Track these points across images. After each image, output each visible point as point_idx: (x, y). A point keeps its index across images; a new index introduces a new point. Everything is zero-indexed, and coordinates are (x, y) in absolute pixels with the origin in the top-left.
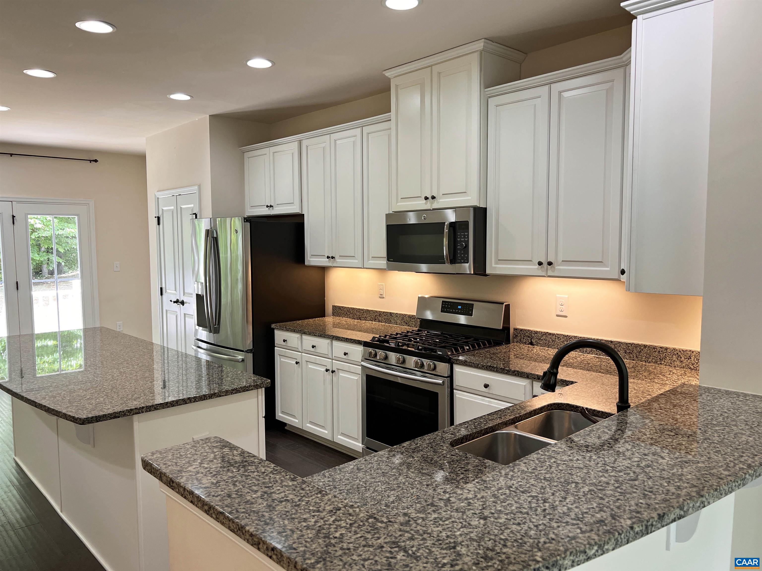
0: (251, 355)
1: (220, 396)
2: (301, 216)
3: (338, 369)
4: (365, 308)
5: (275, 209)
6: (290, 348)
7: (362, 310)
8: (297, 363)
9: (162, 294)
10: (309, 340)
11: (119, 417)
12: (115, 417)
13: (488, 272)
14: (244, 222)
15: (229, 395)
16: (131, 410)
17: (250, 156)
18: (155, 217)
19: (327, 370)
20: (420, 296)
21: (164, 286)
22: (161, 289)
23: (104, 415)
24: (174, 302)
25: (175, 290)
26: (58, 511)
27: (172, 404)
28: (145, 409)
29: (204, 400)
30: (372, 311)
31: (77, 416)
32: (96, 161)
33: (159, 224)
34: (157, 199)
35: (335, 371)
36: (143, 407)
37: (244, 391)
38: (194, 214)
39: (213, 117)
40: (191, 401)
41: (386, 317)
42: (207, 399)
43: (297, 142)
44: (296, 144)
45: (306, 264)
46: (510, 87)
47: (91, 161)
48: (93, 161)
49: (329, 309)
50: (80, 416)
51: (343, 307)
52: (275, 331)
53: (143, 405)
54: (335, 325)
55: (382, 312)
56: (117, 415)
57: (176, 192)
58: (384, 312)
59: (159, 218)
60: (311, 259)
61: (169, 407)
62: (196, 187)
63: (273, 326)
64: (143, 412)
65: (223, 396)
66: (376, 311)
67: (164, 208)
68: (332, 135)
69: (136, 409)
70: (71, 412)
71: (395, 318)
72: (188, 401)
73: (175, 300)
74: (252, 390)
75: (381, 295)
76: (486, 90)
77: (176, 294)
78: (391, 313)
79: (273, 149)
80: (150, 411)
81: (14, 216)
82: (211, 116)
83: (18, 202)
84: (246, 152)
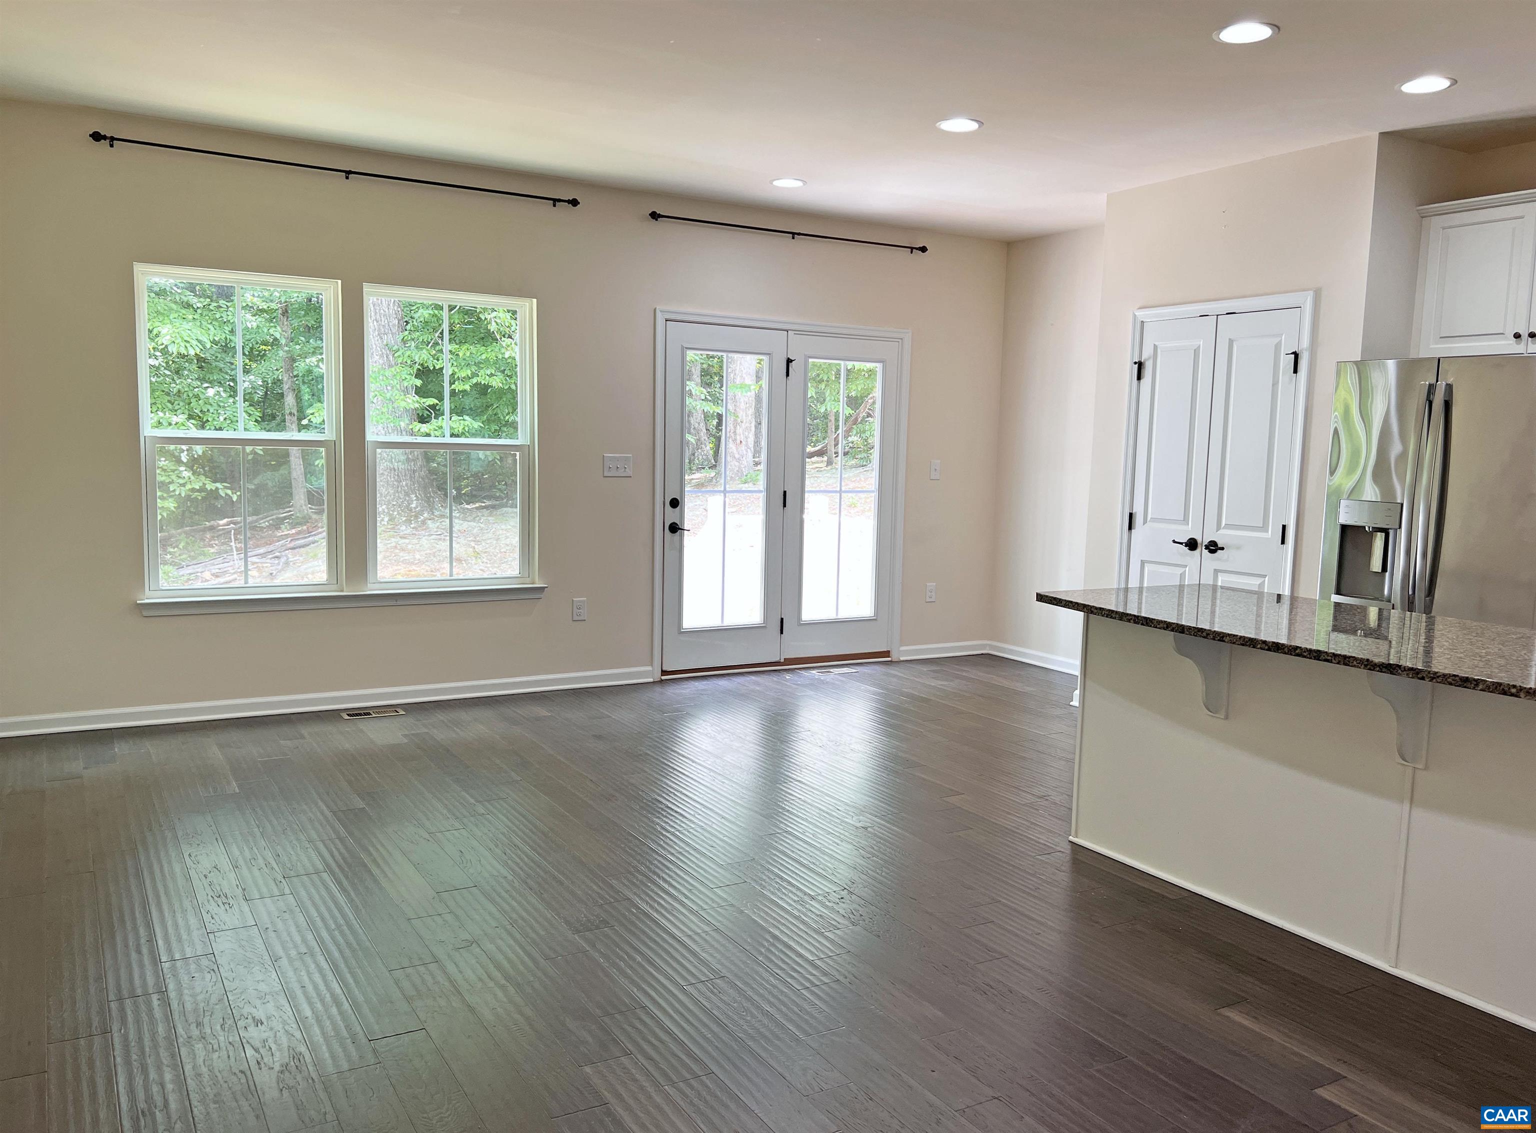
9: (1130, 527)
17: (1452, 224)
18: (1134, 363)
21: (1138, 510)
22: (1131, 516)
24: (1183, 545)
25: (1186, 519)
32: (923, 249)
33: (1139, 377)
34: (1135, 324)
38: (1290, 353)
47: (913, 250)
48: (919, 249)
57: (1216, 307)
59: (1140, 366)
62: (1300, 295)
67: (1165, 344)
73: (1185, 541)
81: (789, 361)
82: (1383, 135)
83: (798, 332)
84: (1425, 217)
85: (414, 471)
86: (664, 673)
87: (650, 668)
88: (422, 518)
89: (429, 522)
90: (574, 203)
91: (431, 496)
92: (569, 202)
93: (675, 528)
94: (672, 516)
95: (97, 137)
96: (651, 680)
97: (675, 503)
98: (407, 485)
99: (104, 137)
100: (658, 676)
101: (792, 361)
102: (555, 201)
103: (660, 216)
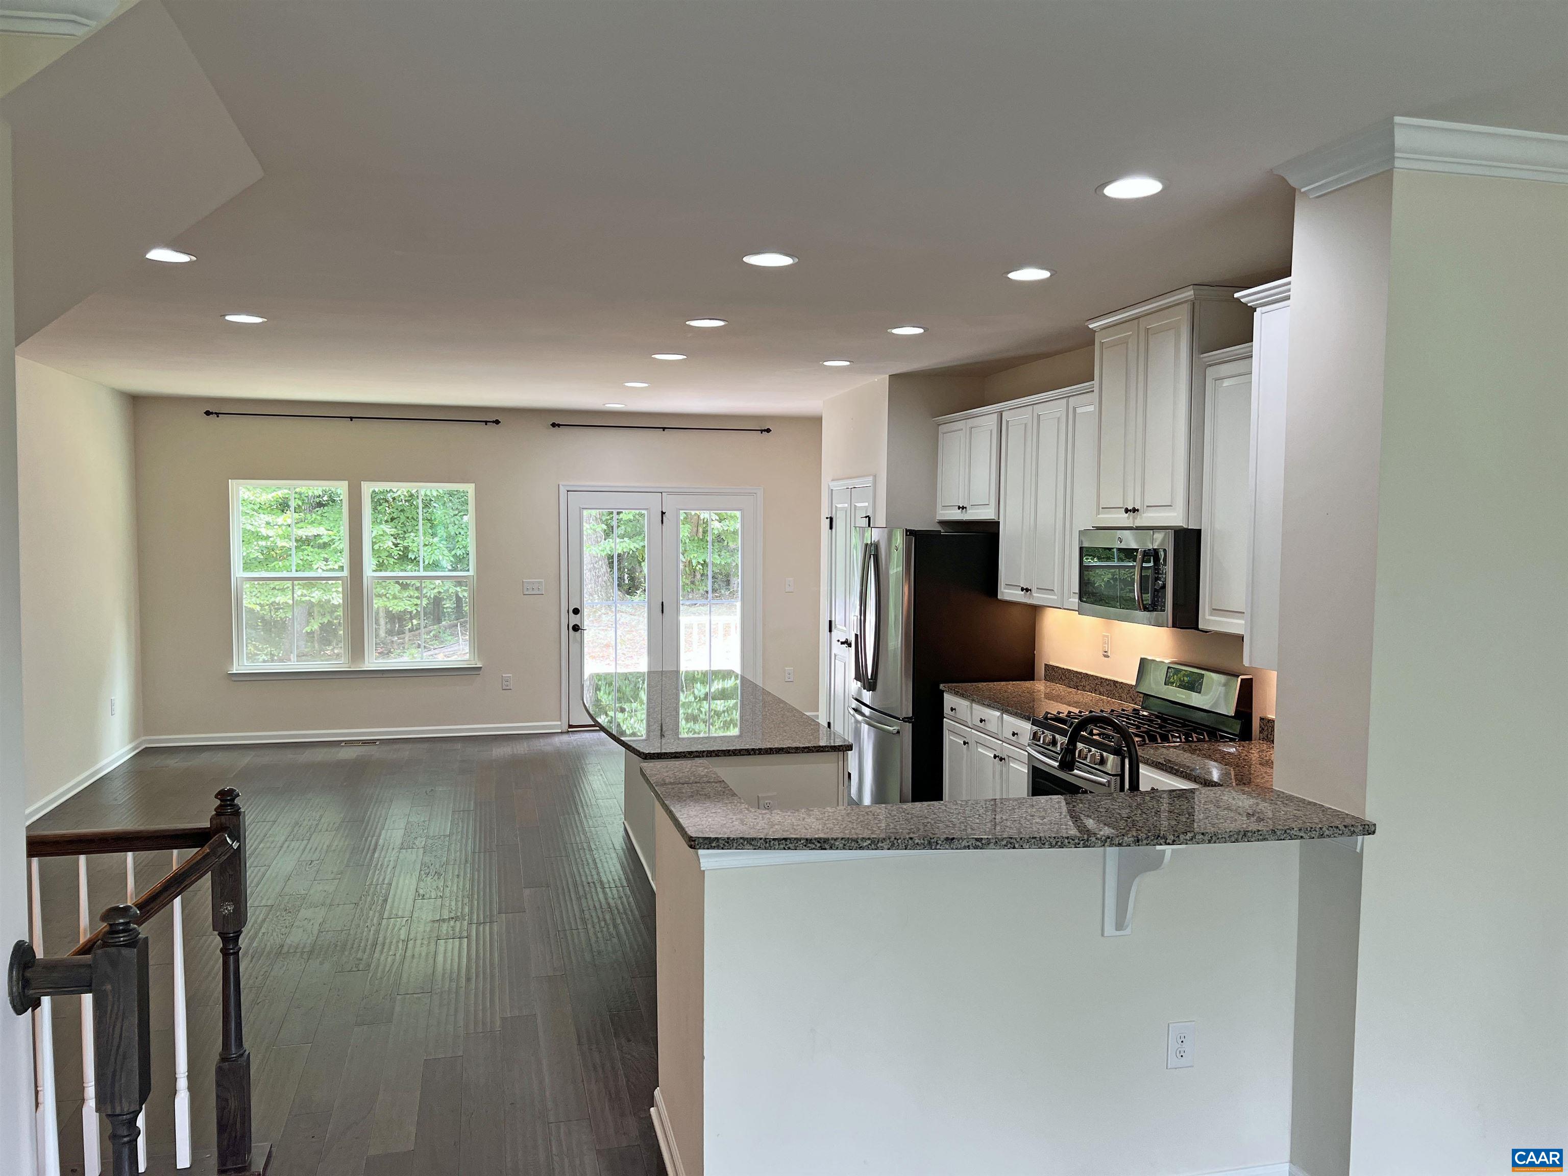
0: (909, 726)
1: (789, 753)
2: (996, 524)
3: (1009, 757)
4: (1084, 671)
5: (969, 511)
6: (959, 721)
7: (1080, 673)
8: (965, 743)
9: (830, 631)
10: (981, 711)
11: (679, 758)
12: (676, 757)
13: (1200, 627)
14: (906, 535)
15: (799, 753)
16: (692, 752)
17: (945, 431)
18: (827, 518)
19: (995, 757)
20: (1143, 657)
21: (833, 619)
22: (830, 622)
23: (665, 753)
24: (842, 643)
25: (845, 626)
26: (650, 878)
27: (734, 753)
28: (706, 753)
29: (770, 754)
30: (1092, 676)
31: (641, 751)
32: (768, 431)
33: (831, 528)
34: (830, 491)
35: (1004, 759)
36: (704, 751)
37: (818, 751)
38: (866, 517)
39: (895, 378)
40: (755, 753)
41: (1109, 688)
42: (773, 754)
43: (996, 414)
44: (995, 417)
45: (999, 597)
46: (1227, 354)
47: (762, 431)
48: (765, 430)
49: (1040, 670)
50: (645, 751)
51: (1057, 667)
52: (945, 695)
53: (704, 750)
54: (1049, 697)
55: (1104, 679)
56: (677, 755)
57: (850, 483)
58: (1106, 679)
59: (831, 519)
60: (1006, 591)
61: (730, 755)
62: (871, 478)
63: (942, 686)
64: (703, 756)
65: (792, 753)
66: (1097, 677)
67: (839, 506)
68: (1035, 406)
69: (696, 751)
70: (639, 747)
71: (1120, 690)
72: (752, 752)
73: (844, 640)
74: (828, 751)
75: (1105, 652)
76: (1202, 356)
77: (845, 632)
78: (1115, 682)
79: (970, 422)
80: (711, 756)
81: (663, 513)
82: (890, 375)
83: (669, 493)
84: (941, 424)
85: (598, 577)
86: (570, 726)
87: (559, 723)
88: (599, 613)
89: (604, 616)
90: (497, 422)
91: (611, 596)
92: (493, 422)
93: (576, 628)
94: (574, 619)
95: (208, 413)
96: (560, 731)
97: (576, 611)
98: (591, 588)
99: (212, 413)
100: (565, 728)
101: (664, 513)
102: (486, 422)
103: (559, 425)
